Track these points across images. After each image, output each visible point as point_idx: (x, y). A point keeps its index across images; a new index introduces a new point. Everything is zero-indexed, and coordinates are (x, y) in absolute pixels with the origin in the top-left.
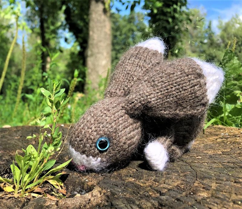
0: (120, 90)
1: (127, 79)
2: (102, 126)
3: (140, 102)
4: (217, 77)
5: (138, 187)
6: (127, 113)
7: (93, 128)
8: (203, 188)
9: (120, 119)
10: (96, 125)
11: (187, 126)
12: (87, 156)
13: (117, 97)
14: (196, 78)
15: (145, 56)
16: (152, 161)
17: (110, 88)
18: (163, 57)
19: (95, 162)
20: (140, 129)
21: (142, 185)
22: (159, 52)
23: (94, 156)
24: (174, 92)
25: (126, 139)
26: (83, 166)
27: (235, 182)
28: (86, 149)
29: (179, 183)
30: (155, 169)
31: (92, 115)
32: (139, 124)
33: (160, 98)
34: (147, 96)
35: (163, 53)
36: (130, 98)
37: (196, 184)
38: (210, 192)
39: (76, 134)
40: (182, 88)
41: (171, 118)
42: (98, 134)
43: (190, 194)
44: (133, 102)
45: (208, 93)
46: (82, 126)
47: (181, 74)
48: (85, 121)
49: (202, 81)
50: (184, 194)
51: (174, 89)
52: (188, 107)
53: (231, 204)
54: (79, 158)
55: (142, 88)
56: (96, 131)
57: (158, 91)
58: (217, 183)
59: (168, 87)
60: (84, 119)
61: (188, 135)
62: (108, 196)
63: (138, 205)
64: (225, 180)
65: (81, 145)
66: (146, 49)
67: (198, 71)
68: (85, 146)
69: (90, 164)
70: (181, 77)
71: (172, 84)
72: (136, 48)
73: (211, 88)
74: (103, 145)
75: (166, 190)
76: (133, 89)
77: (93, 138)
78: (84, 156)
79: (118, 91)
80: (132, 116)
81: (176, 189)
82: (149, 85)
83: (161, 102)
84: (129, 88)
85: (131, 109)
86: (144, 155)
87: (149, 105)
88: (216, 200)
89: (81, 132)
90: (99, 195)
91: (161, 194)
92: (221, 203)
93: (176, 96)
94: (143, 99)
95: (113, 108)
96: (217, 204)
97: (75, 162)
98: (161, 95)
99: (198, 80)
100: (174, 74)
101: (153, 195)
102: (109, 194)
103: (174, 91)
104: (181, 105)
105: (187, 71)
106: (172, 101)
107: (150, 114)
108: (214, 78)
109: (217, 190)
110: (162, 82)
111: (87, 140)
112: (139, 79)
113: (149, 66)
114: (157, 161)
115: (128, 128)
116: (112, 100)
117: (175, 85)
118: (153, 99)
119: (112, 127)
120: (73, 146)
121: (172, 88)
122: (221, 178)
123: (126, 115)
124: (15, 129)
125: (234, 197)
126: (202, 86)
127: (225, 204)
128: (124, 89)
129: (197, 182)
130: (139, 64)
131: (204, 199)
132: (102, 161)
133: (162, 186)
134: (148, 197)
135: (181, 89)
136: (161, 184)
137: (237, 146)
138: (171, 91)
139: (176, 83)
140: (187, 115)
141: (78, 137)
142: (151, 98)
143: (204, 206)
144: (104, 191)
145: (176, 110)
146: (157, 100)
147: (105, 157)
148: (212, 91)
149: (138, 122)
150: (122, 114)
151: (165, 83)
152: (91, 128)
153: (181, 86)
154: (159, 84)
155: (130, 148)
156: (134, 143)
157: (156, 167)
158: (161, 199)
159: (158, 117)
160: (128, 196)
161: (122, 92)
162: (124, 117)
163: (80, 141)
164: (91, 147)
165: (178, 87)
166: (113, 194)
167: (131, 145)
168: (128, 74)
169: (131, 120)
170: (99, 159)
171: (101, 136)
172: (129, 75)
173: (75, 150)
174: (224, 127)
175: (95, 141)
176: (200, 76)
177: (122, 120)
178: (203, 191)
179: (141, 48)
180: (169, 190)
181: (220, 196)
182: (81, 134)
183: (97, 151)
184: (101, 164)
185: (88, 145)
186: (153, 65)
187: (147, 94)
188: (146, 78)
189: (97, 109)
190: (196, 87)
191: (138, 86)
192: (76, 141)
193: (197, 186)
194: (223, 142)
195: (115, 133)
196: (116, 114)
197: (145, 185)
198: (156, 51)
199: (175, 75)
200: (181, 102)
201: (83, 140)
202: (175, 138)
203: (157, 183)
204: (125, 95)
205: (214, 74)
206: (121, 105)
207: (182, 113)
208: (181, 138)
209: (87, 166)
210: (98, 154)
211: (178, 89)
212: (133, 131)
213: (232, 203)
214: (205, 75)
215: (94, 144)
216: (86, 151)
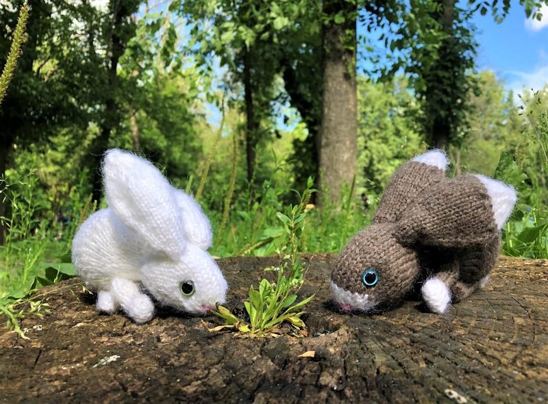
0: (391, 214)
1: (399, 201)
2: (369, 256)
3: (413, 228)
4: (507, 197)
5: (390, 326)
6: (398, 241)
7: (358, 259)
8: (461, 325)
9: (391, 249)
10: (361, 256)
11: (475, 259)
12: (352, 292)
13: (386, 223)
14: (479, 199)
15: (421, 173)
16: (431, 302)
17: (379, 211)
18: (444, 174)
19: (362, 300)
20: (415, 261)
21: (394, 323)
22: (440, 168)
23: (360, 293)
24: (453, 217)
25: (398, 272)
26: (347, 305)
27: (498, 320)
28: (350, 283)
29: (436, 321)
30: (435, 311)
31: (357, 244)
32: (413, 255)
33: (437, 224)
34: (421, 221)
35: (444, 169)
36: (402, 224)
37: (454, 322)
38: (468, 329)
39: (338, 266)
40: (462, 211)
41: (452, 248)
42: (364, 266)
43: (446, 331)
44: (405, 229)
45: (495, 217)
46: (345, 256)
47: (461, 195)
48: (349, 251)
49: (487, 202)
50: (439, 331)
51: (453, 212)
52: (472, 234)
53: (487, 340)
54: (343, 296)
55: (415, 212)
56: (362, 262)
57: (434, 215)
58: (477, 320)
59: (446, 210)
60: (348, 249)
61: (478, 271)
62: (356, 335)
63: (389, 342)
64: (487, 316)
65: (345, 280)
66: (424, 164)
67: (481, 191)
68: (349, 280)
69: (356, 302)
70: (461, 199)
71: (450, 207)
72: (411, 163)
73: (499, 211)
74: (370, 278)
75: (420, 328)
76: (406, 214)
77: (358, 270)
78: (349, 292)
79: (388, 216)
80: (404, 245)
81: (431, 327)
82: (424, 208)
83: (438, 229)
84: (401, 212)
85: (403, 237)
86: (421, 295)
87: (424, 232)
88: (472, 336)
89: (344, 263)
90: (346, 334)
91: (414, 332)
92: (477, 339)
93: (456, 221)
94: (416, 224)
95: (381, 236)
96: (472, 340)
97: (338, 301)
98: (438, 219)
99: (482, 201)
100: (452, 194)
101: (406, 333)
102: (357, 332)
103: (453, 214)
104: (463, 232)
105: (468, 191)
106: (451, 227)
107: (426, 242)
108: (503, 198)
109: (476, 327)
110: (439, 204)
111: (352, 273)
112: (412, 201)
113: (426, 185)
114: (437, 301)
115: (401, 260)
116: (382, 226)
117: (454, 207)
118: (428, 225)
119: (381, 258)
120: (335, 281)
121: (450, 211)
122: (483, 315)
123: (397, 244)
124: (230, 261)
125: (492, 333)
126: (487, 209)
127: (481, 340)
128: (395, 214)
129: (455, 319)
130: (413, 183)
131: (460, 335)
132: (370, 299)
133: (416, 324)
134: (399, 335)
135: (461, 213)
136: (415, 322)
137: (514, 280)
138: (449, 216)
139: (454, 206)
140: (471, 244)
141: (341, 270)
142: (425, 224)
143: (458, 341)
144: (352, 329)
145: (457, 238)
146: (433, 225)
147: (374, 294)
148: (501, 215)
149: (412, 253)
150: (392, 243)
151: (442, 205)
152: (356, 259)
153: (461, 209)
154: (436, 207)
155: (403, 283)
156: (408, 278)
157: (436, 309)
158: (413, 336)
159: (437, 246)
160: (378, 334)
161: (393, 217)
162: (394, 247)
163: (344, 274)
164: (356, 281)
165: (457, 210)
166: (361, 332)
167: (405, 280)
168: (401, 195)
169: (403, 250)
170: (367, 296)
171: (368, 268)
172: (402, 197)
173: (338, 286)
174: (507, 258)
175: (361, 274)
176: (484, 196)
177: (393, 249)
178: (461, 329)
179: (417, 163)
180: (423, 328)
181: (478, 333)
182: (344, 266)
183: (363, 287)
184: (368, 303)
185: (353, 279)
186: (430, 185)
187: (421, 219)
188: (420, 201)
189: (362, 237)
190: (479, 210)
191: (411, 210)
192: (338, 274)
193: (455, 324)
194: (498, 276)
195: (385, 264)
196: (386, 243)
197: (397, 323)
198: (435, 167)
199: (454, 196)
200: (462, 228)
201: (346, 273)
202: (460, 274)
203: (411, 322)
204: (397, 220)
205: (501, 194)
206: (391, 232)
207: (465, 241)
208: (469, 274)
209: (352, 304)
210: (365, 290)
211: (458, 213)
212: (406, 262)
213: (489, 339)
214: (490, 195)
215: (359, 278)
216: (350, 286)
